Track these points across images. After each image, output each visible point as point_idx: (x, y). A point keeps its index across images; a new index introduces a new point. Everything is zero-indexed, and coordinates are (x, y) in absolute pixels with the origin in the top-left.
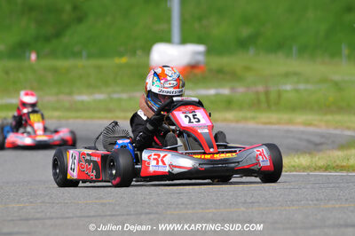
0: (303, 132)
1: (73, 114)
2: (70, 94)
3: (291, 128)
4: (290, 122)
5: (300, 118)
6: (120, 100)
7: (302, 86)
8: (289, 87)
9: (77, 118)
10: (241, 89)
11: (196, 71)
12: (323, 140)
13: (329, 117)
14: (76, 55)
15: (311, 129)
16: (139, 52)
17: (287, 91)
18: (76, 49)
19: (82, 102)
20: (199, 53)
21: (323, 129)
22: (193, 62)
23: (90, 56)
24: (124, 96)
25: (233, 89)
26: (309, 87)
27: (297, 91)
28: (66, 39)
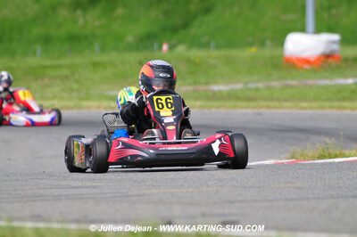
1: (214, 104)
2: (207, 84)
6: (257, 89)
9: (219, 107)
11: (330, 60)
14: (205, 46)
16: (268, 43)
18: (205, 39)
19: (220, 91)
20: (334, 42)
22: (327, 51)
23: (218, 47)
24: (261, 85)
28: (195, 29)
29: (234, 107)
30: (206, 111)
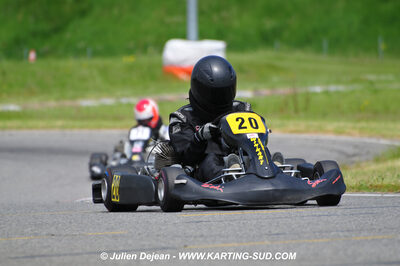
0: (334, 142)
1: (78, 123)
2: (74, 98)
3: (322, 136)
4: (320, 130)
5: (331, 125)
7: (333, 88)
8: (318, 89)
9: (81, 127)
10: (265, 91)
12: (357, 151)
13: (363, 124)
14: (79, 53)
15: (343, 138)
16: (151, 50)
17: (316, 94)
18: (81, 45)
19: (88, 108)
21: (356, 138)
23: (96, 54)
24: (134, 100)
25: (256, 91)
26: (341, 88)
27: (326, 93)
28: (68, 35)
29: (99, 127)
30: (68, 132)
